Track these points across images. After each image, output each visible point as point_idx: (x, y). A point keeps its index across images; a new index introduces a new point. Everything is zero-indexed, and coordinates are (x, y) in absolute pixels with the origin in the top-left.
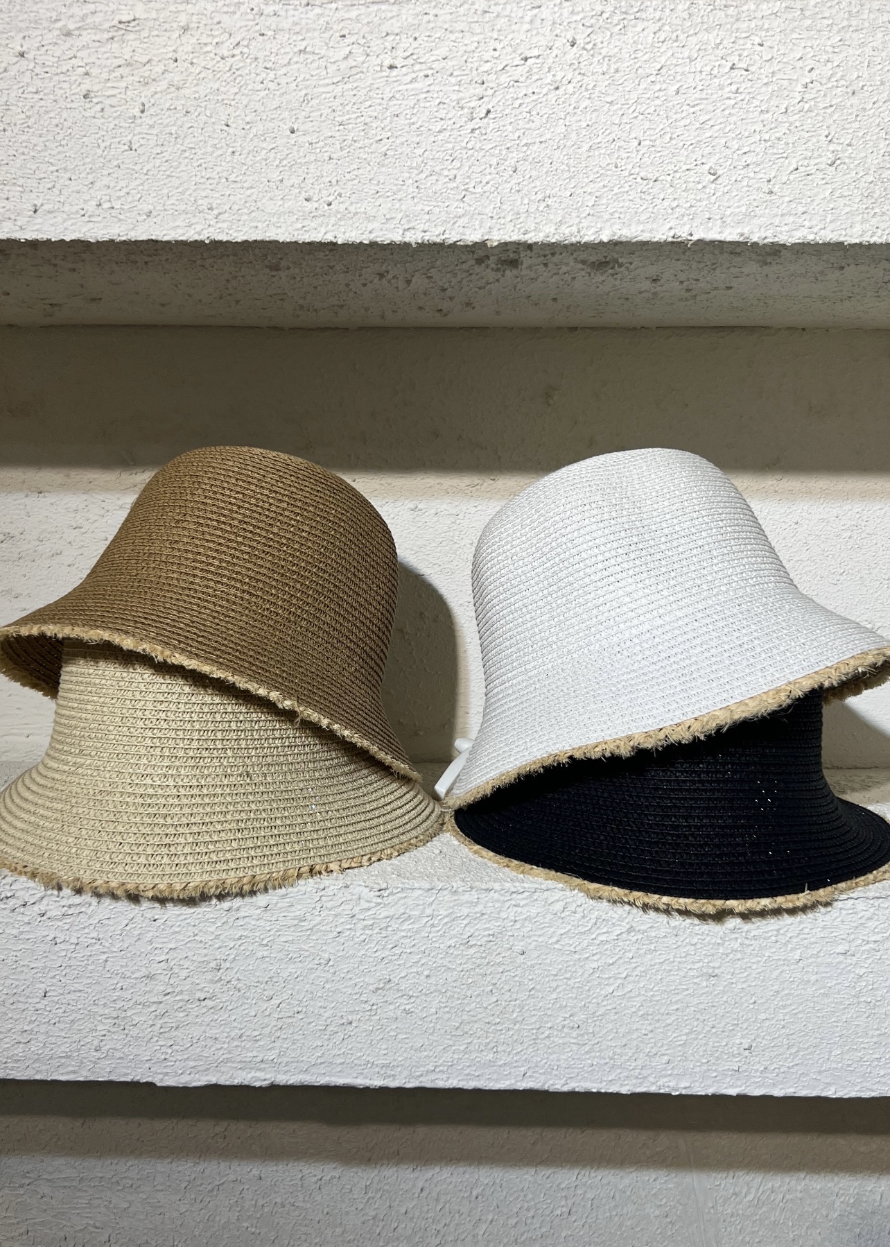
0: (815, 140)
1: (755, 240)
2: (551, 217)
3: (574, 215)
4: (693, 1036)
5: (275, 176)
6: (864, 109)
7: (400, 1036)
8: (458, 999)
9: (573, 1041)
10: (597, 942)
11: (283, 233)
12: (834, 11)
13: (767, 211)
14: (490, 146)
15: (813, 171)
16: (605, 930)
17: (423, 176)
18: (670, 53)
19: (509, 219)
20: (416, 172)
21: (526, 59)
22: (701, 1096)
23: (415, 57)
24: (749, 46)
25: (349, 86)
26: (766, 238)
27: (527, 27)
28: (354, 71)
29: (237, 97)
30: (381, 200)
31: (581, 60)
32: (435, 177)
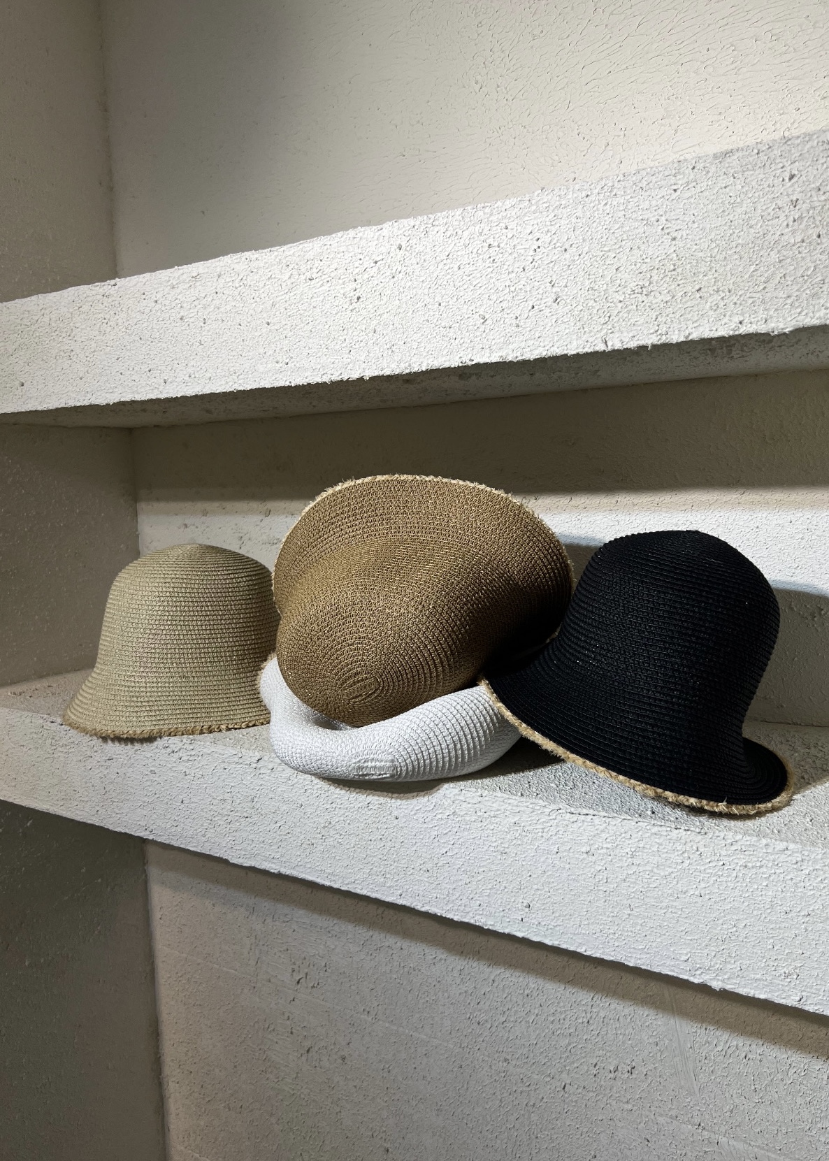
0: (543, 287)
1: (510, 359)
2: (395, 358)
3: (407, 355)
4: (494, 891)
5: (262, 351)
6: (574, 261)
7: (337, 858)
8: (365, 840)
9: (426, 880)
10: (437, 818)
11: (267, 384)
12: (550, 197)
13: (517, 338)
14: (361, 319)
15: (543, 308)
16: (440, 811)
17: (329, 342)
18: (454, 243)
19: (373, 361)
20: (326, 339)
21: (376, 262)
22: (501, 933)
23: (321, 271)
24: (500, 231)
25: (292, 294)
26: (516, 357)
27: (376, 242)
28: (294, 285)
29: (244, 309)
30: (311, 358)
31: (405, 257)
32: (335, 342)
